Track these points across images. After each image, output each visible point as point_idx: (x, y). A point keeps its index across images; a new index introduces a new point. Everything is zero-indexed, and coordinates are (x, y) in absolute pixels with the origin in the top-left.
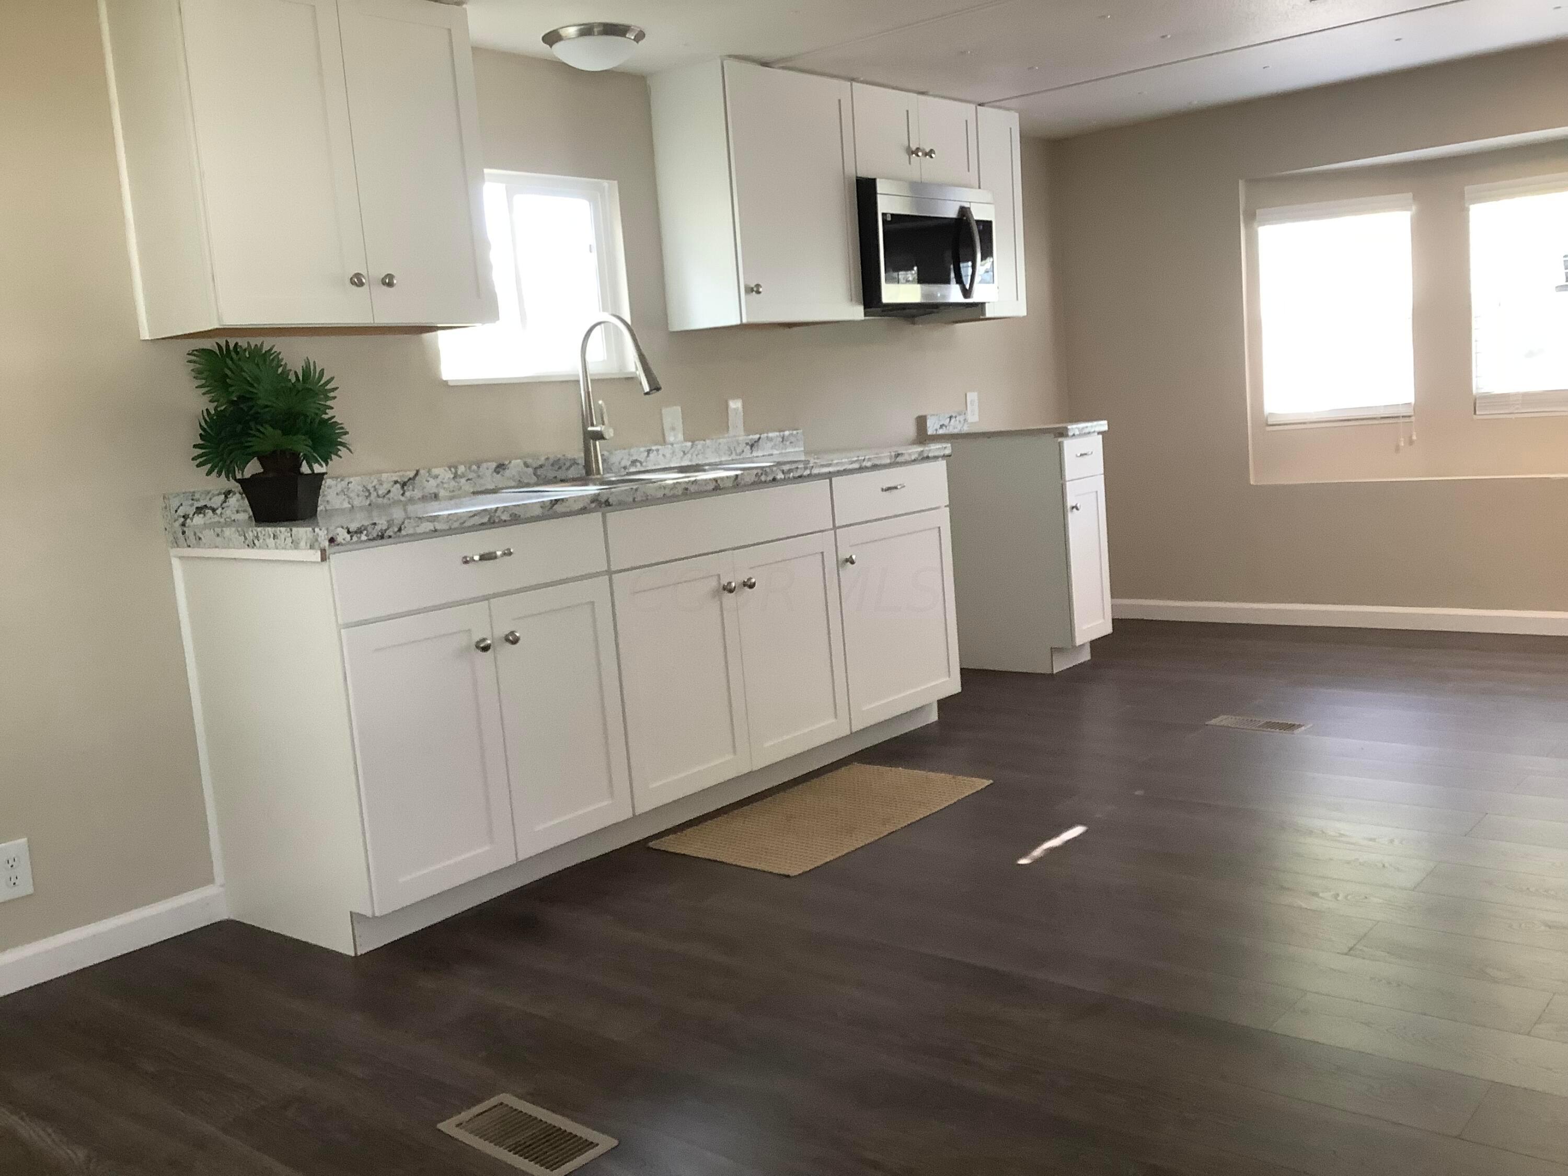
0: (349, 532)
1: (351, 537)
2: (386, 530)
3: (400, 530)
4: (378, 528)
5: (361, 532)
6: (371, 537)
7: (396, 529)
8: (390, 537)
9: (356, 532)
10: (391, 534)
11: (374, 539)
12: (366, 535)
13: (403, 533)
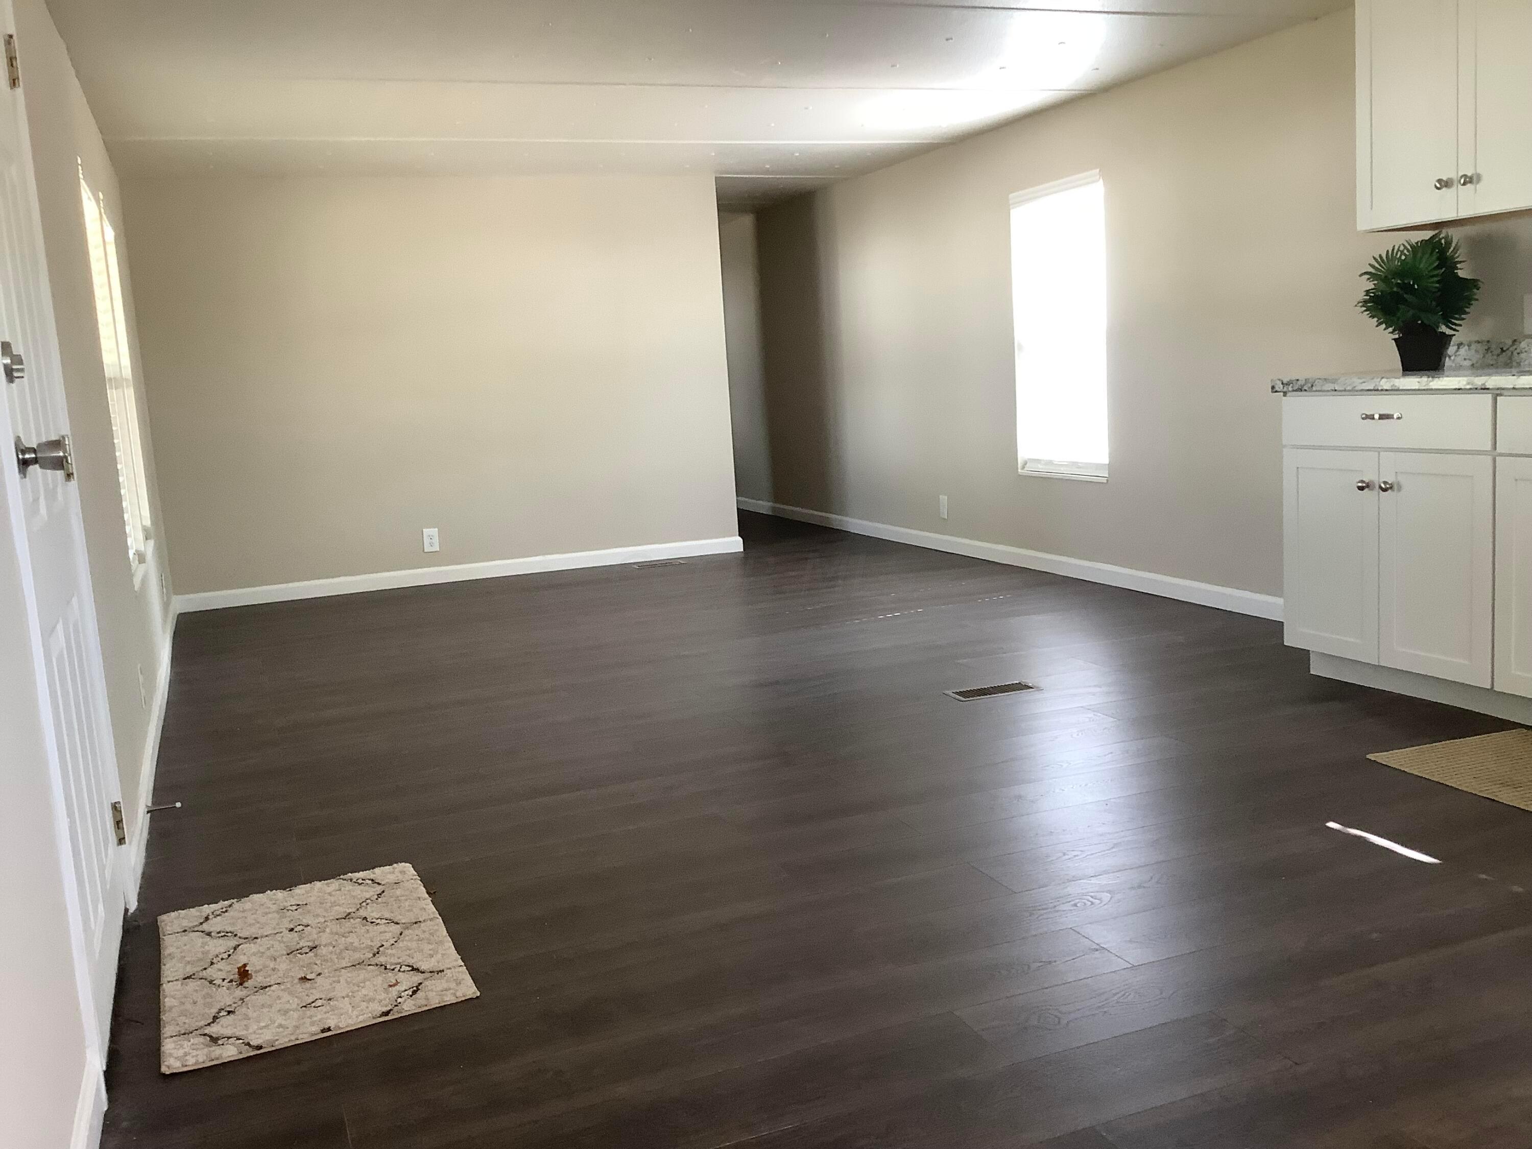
0: (1282, 383)
1: (1284, 387)
2: (1304, 385)
3: (1312, 386)
4: (1299, 383)
5: (1289, 385)
6: (1295, 389)
7: (1310, 385)
8: (1305, 390)
9: (1287, 384)
10: (1306, 389)
11: (1296, 391)
12: (1292, 387)
13: (1314, 388)
